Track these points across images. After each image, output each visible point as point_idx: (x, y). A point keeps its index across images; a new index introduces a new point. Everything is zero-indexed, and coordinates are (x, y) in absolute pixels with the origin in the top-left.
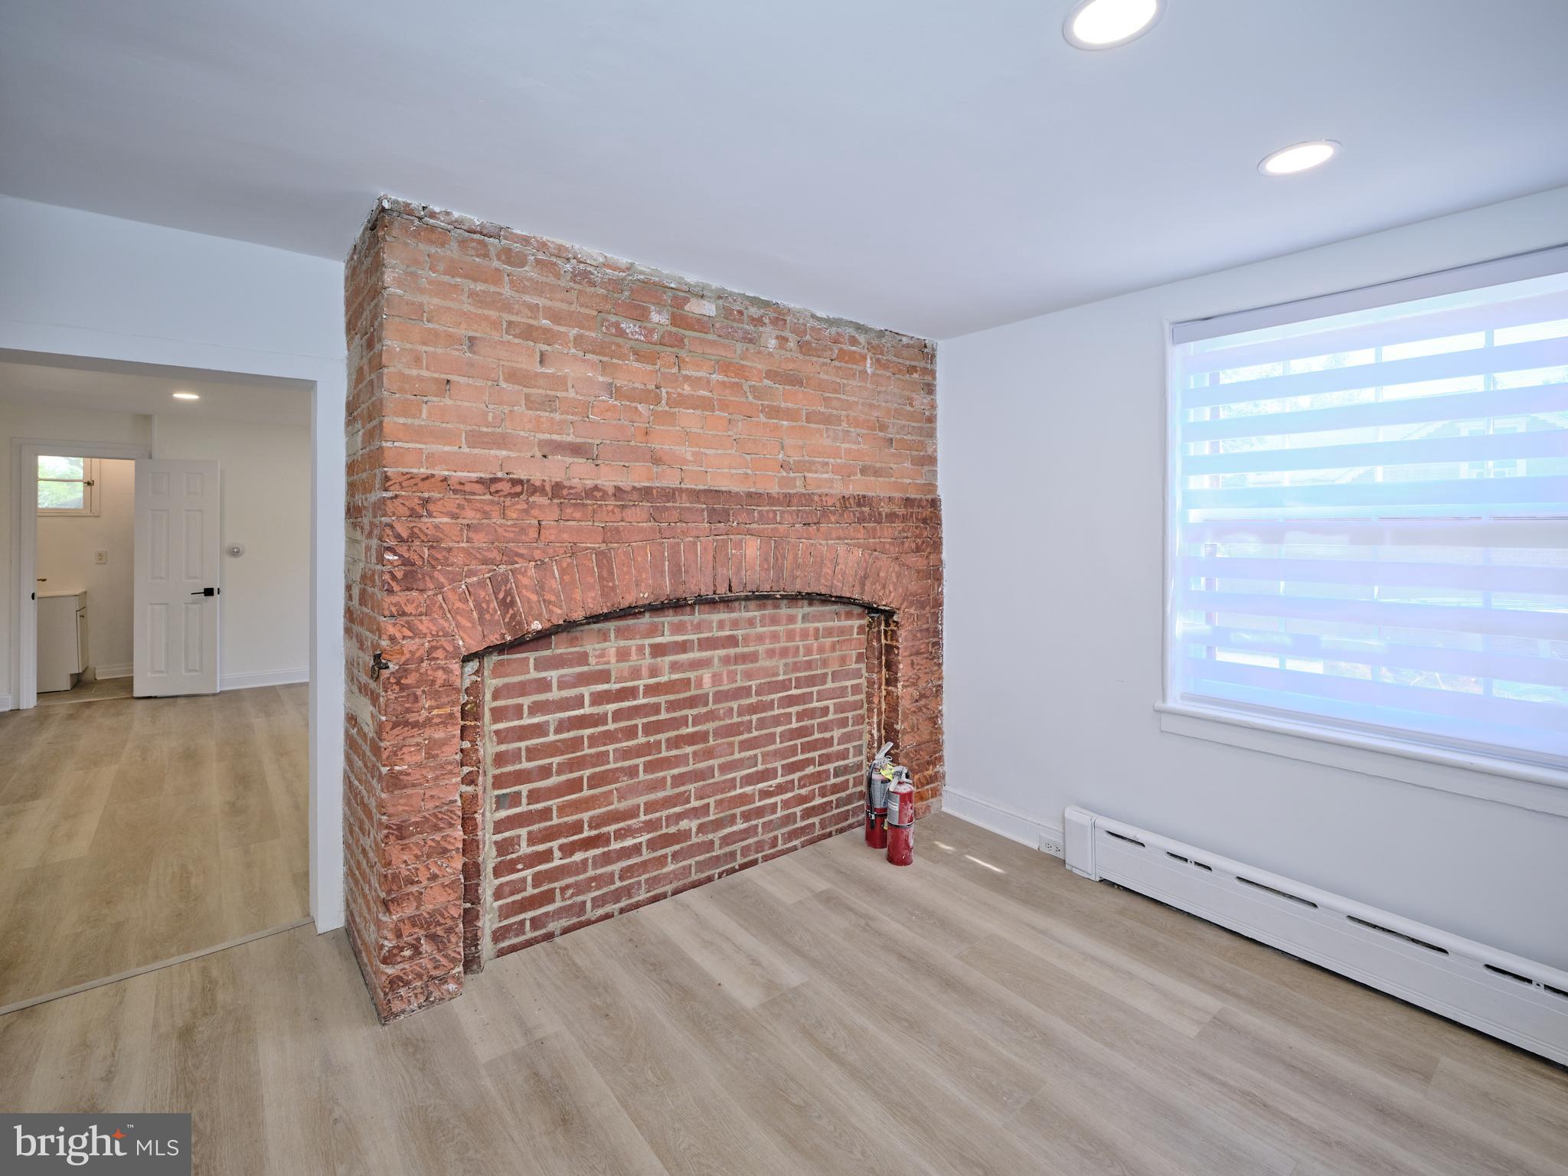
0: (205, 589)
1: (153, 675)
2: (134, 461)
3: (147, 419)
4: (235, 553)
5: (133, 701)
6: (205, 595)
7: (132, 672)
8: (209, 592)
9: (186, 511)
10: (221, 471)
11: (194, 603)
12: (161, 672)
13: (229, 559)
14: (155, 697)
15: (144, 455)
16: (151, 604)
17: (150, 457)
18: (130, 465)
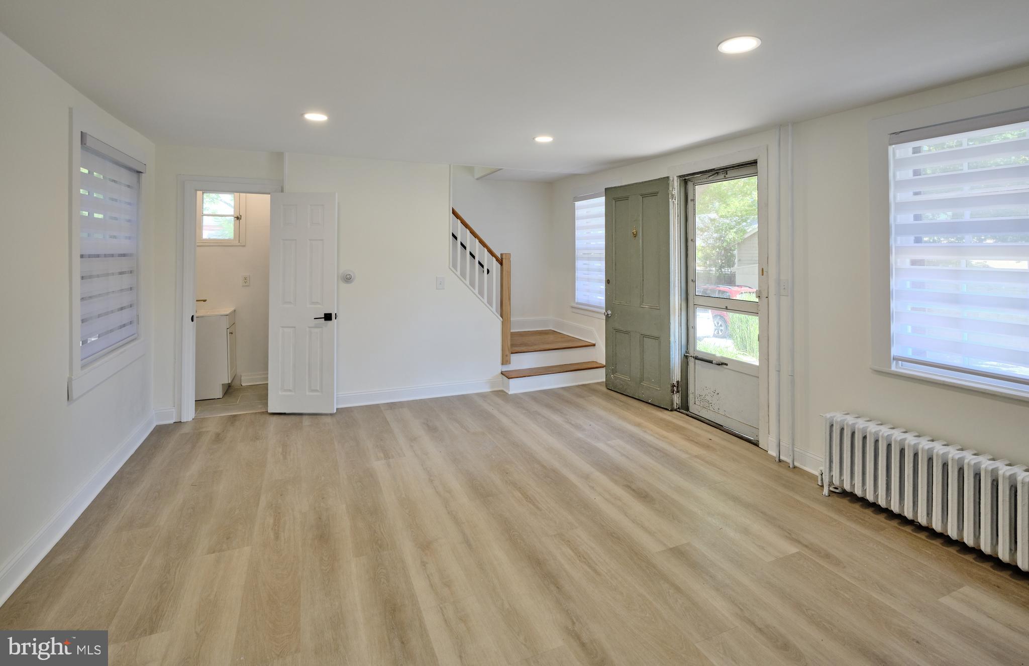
0: (325, 314)
1: (284, 393)
2: (268, 196)
3: (278, 157)
4: (348, 279)
5: (268, 417)
6: (325, 320)
7: (268, 380)
8: (328, 317)
9: (310, 240)
10: (338, 203)
11: (316, 327)
12: (290, 391)
13: (343, 286)
14: (284, 414)
15: (277, 189)
16: (283, 327)
17: (282, 191)
18: (267, 197)
